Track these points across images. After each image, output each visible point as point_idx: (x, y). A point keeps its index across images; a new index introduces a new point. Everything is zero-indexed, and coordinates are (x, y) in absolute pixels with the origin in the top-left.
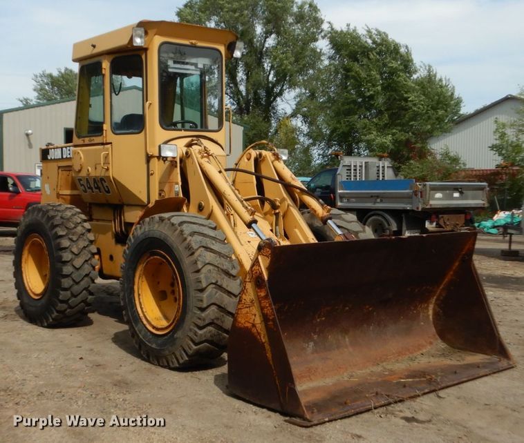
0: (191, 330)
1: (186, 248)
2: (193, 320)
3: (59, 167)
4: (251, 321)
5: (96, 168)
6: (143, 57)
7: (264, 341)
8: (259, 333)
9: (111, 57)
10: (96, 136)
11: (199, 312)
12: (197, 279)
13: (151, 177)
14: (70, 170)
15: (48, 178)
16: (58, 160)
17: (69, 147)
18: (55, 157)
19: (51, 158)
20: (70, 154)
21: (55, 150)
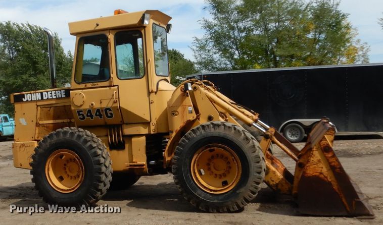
0: (252, 186)
1: (244, 139)
2: (254, 180)
3: (38, 106)
4: (319, 171)
5: (101, 103)
6: (143, 31)
7: (330, 180)
8: (326, 177)
9: (115, 32)
10: (100, 82)
11: (258, 175)
12: (256, 156)
13: (151, 105)
14: (51, 107)
15: (24, 114)
16: (37, 101)
17: (52, 91)
18: (33, 100)
19: (27, 100)
20: (52, 96)
21: (32, 94)
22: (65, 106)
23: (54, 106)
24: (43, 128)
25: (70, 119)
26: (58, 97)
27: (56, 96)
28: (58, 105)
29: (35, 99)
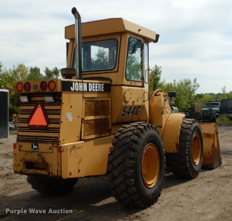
3: (83, 98)
5: (138, 100)
14: (92, 101)
15: (71, 107)
16: (83, 92)
17: (95, 83)
18: (80, 90)
19: (75, 90)
20: (95, 89)
21: (80, 83)
22: (102, 101)
23: (94, 100)
24: (87, 124)
25: (106, 115)
26: (99, 91)
27: (97, 89)
28: (98, 99)
29: (82, 90)
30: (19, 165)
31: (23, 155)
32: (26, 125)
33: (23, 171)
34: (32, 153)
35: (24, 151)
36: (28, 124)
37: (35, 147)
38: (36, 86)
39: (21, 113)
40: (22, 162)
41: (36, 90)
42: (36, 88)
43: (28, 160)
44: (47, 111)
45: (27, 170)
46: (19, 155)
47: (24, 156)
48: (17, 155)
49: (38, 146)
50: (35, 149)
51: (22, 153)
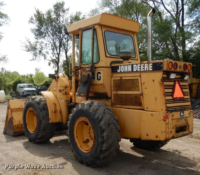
30: (171, 132)
31: (175, 122)
32: (171, 98)
33: (175, 136)
34: (182, 120)
35: (176, 119)
36: (173, 97)
37: (182, 114)
38: (181, 66)
39: (165, 88)
40: (174, 128)
41: (181, 70)
42: (180, 68)
43: (179, 126)
44: (182, 86)
45: (178, 134)
46: (171, 124)
47: (176, 124)
48: (169, 125)
49: (183, 114)
50: (182, 116)
51: (174, 121)
